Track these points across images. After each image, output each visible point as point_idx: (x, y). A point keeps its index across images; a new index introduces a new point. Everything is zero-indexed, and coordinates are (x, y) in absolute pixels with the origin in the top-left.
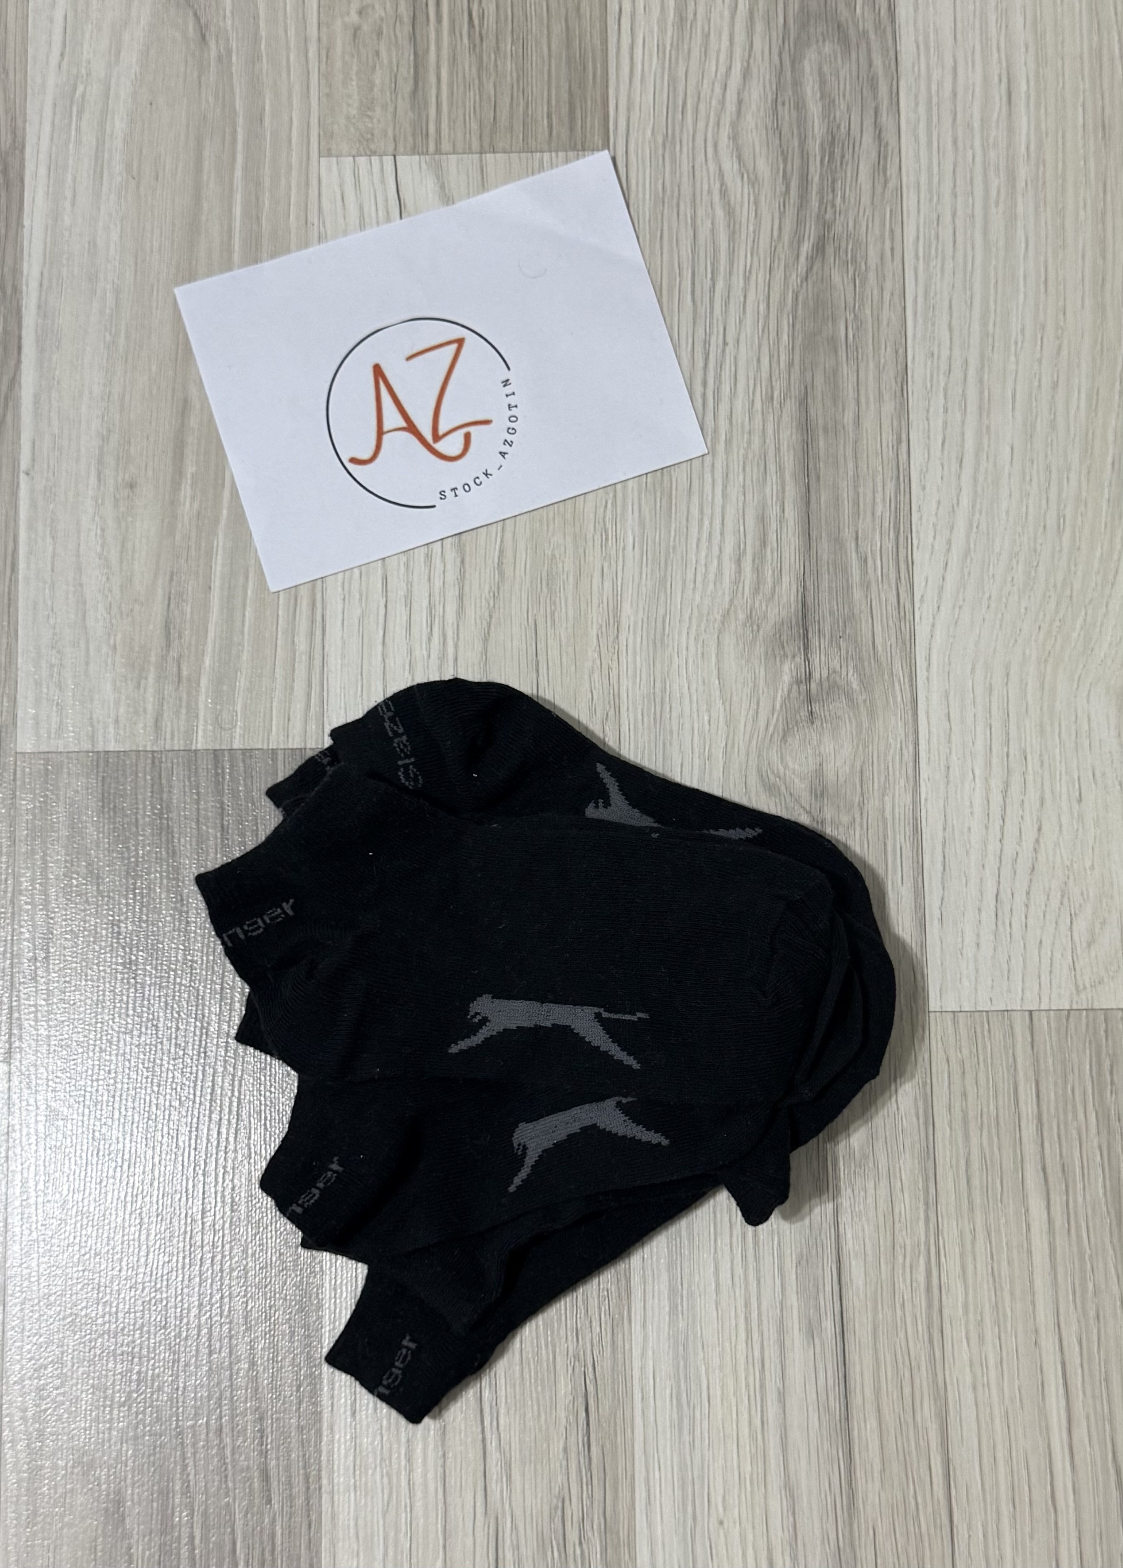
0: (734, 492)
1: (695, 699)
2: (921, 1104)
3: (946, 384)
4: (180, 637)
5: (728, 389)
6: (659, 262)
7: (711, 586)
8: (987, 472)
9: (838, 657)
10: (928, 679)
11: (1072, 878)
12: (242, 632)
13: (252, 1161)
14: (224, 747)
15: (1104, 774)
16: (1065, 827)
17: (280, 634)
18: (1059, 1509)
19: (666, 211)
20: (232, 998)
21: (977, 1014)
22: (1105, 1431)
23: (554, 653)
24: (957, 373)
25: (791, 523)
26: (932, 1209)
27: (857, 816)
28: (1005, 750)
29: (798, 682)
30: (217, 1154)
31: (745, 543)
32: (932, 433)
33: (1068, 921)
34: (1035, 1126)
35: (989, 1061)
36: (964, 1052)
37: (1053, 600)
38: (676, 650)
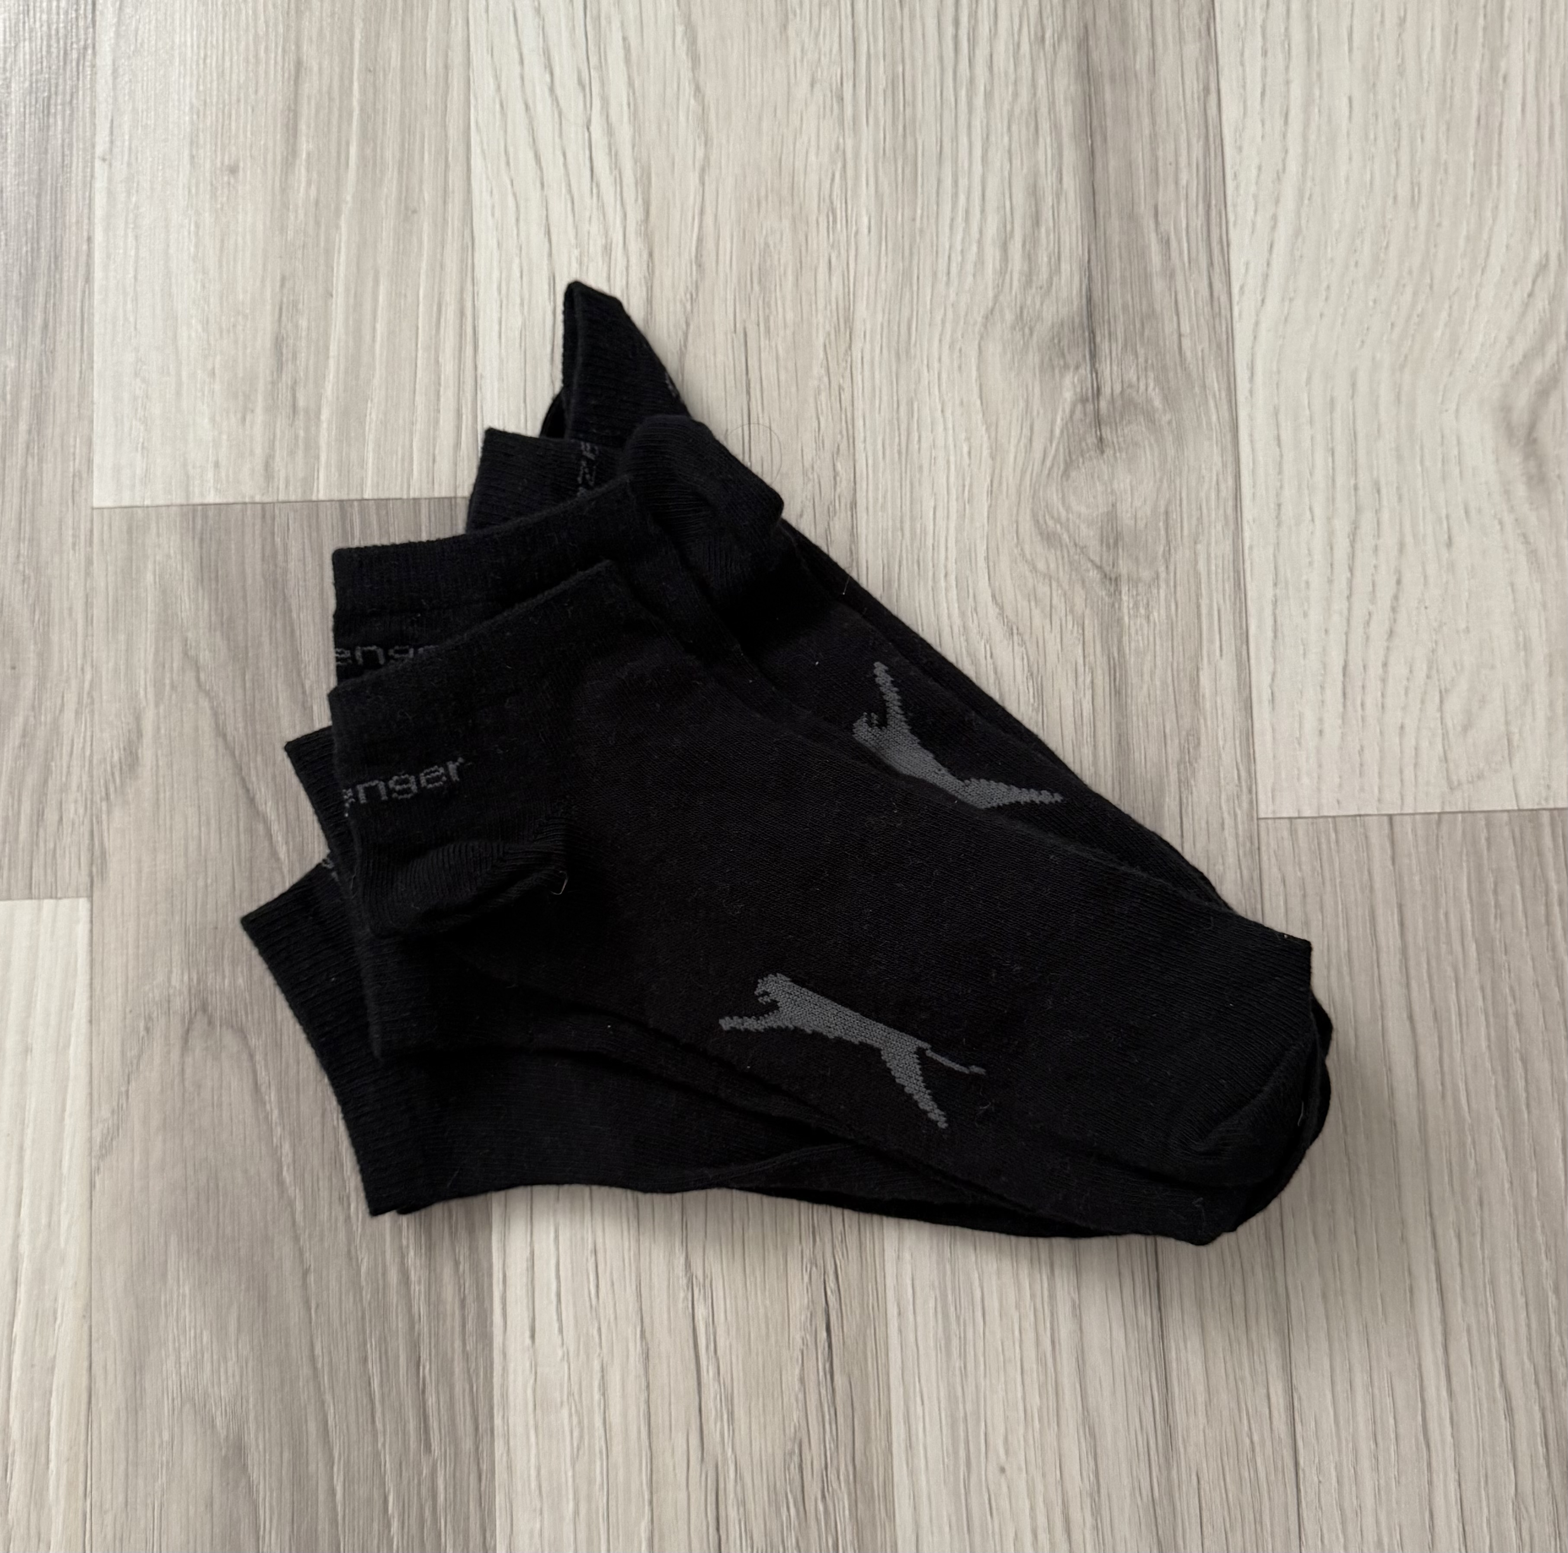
0: (997, 158)
1: (950, 426)
5: (987, 30)
7: (970, 279)
9: (1134, 367)
12: (373, 350)
15: (1479, 510)
18: (1432, 1445)
22: (1490, 1346)
23: (770, 370)
27: (1162, 569)
29: (1084, 400)
31: (1012, 223)
32: (1248, 81)
33: (1437, 699)
34: (1397, 963)
35: (1338, 880)
36: (1304, 867)
37: (1409, 290)
38: (925, 362)
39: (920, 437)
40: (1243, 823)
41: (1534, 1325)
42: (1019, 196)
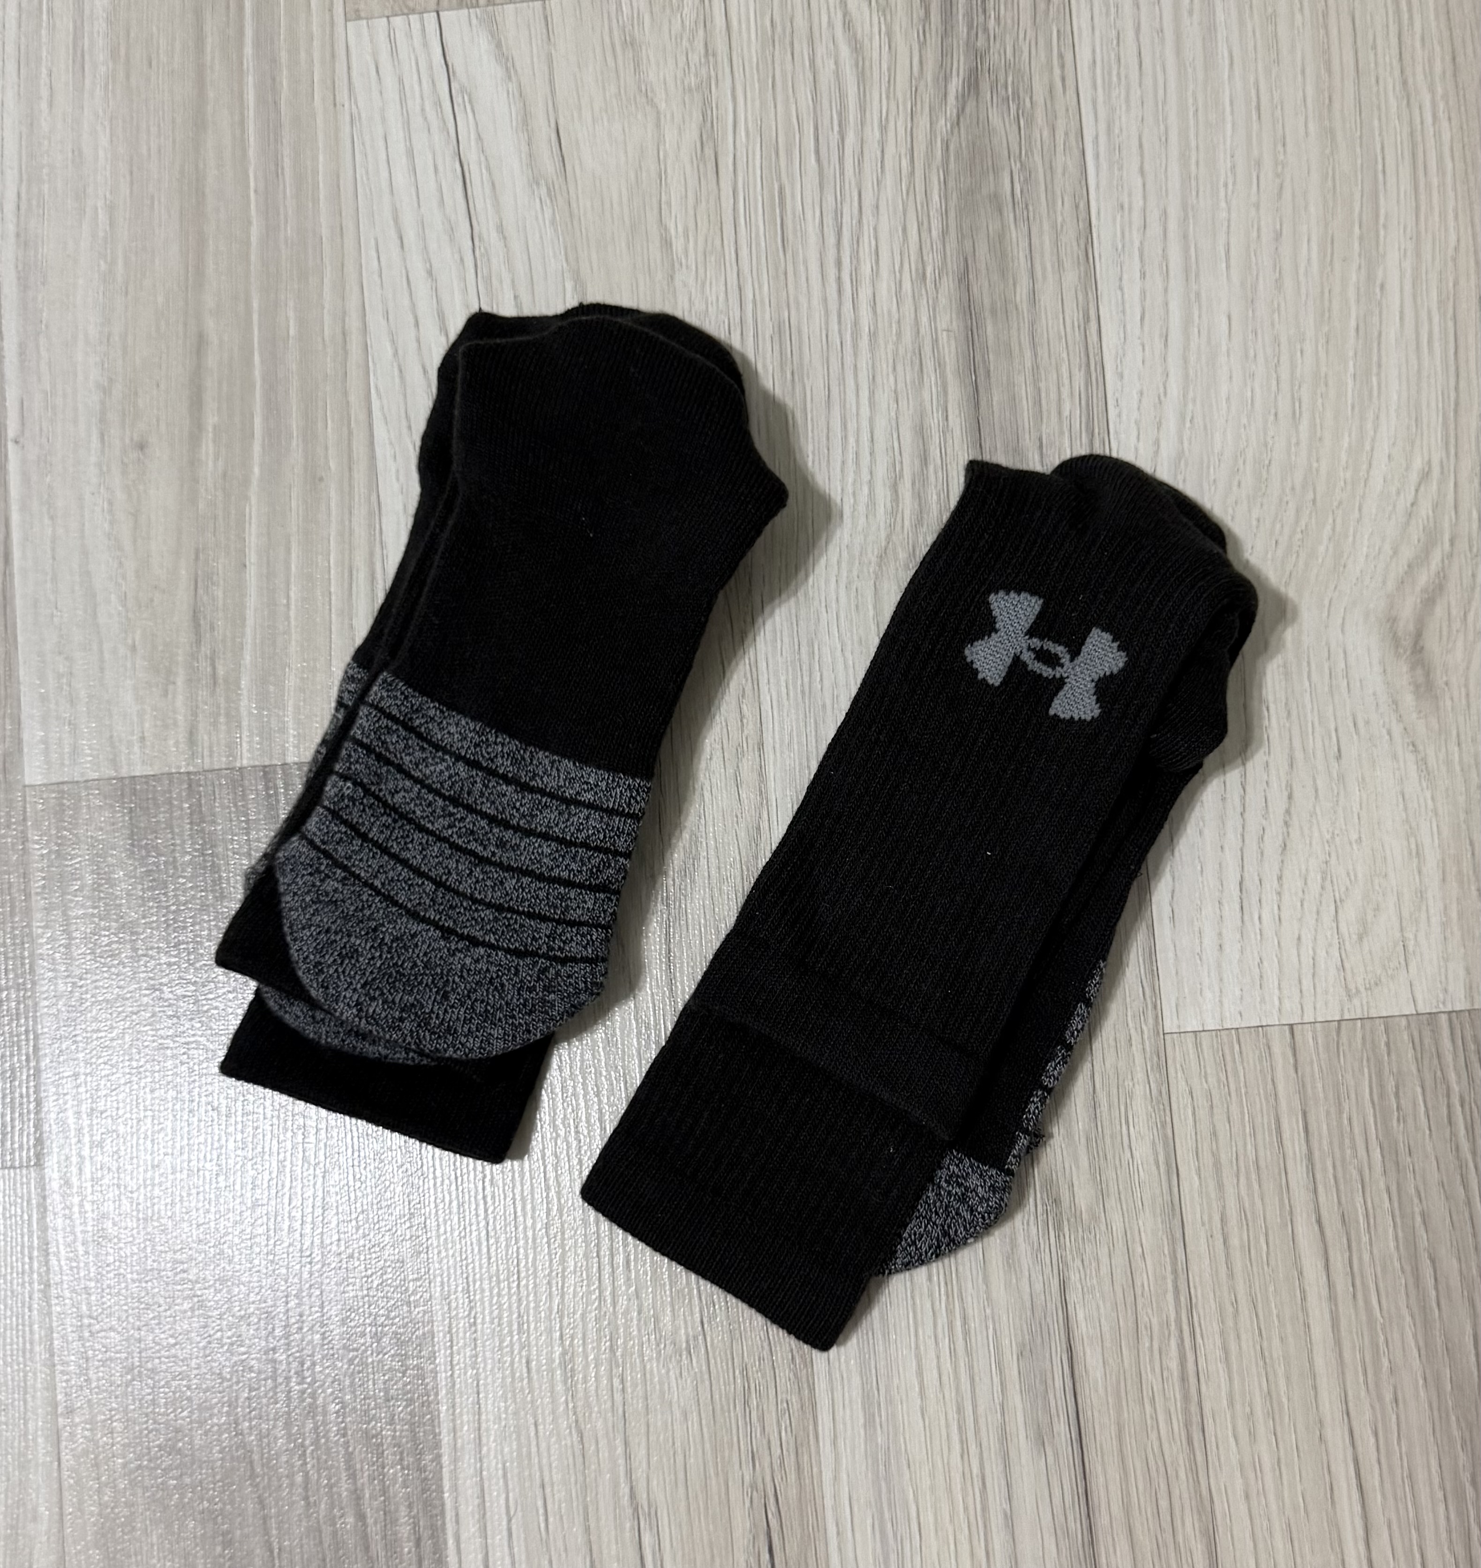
0: (884, 398)
2: (1160, 1150)
3: (1141, 243)
4: (212, 628)
5: (869, 270)
6: (773, 118)
8: (1198, 351)
11: (1333, 855)
12: (288, 618)
14: (275, 762)
15: (1367, 723)
16: (1321, 792)
19: (777, 53)
21: (1224, 1033)
22: (1410, 1540)
24: (1155, 228)
25: (957, 432)
26: (1182, 1278)
31: (902, 463)
32: (1127, 306)
33: (1333, 908)
34: (1305, 1169)
35: (1243, 1091)
36: (1210, 1079)
37: (1292, 506)
38: (823, 604)
39: (821, 676)
40: (1149, 1038)
41: (1453, 1516)
42: (907, 436)
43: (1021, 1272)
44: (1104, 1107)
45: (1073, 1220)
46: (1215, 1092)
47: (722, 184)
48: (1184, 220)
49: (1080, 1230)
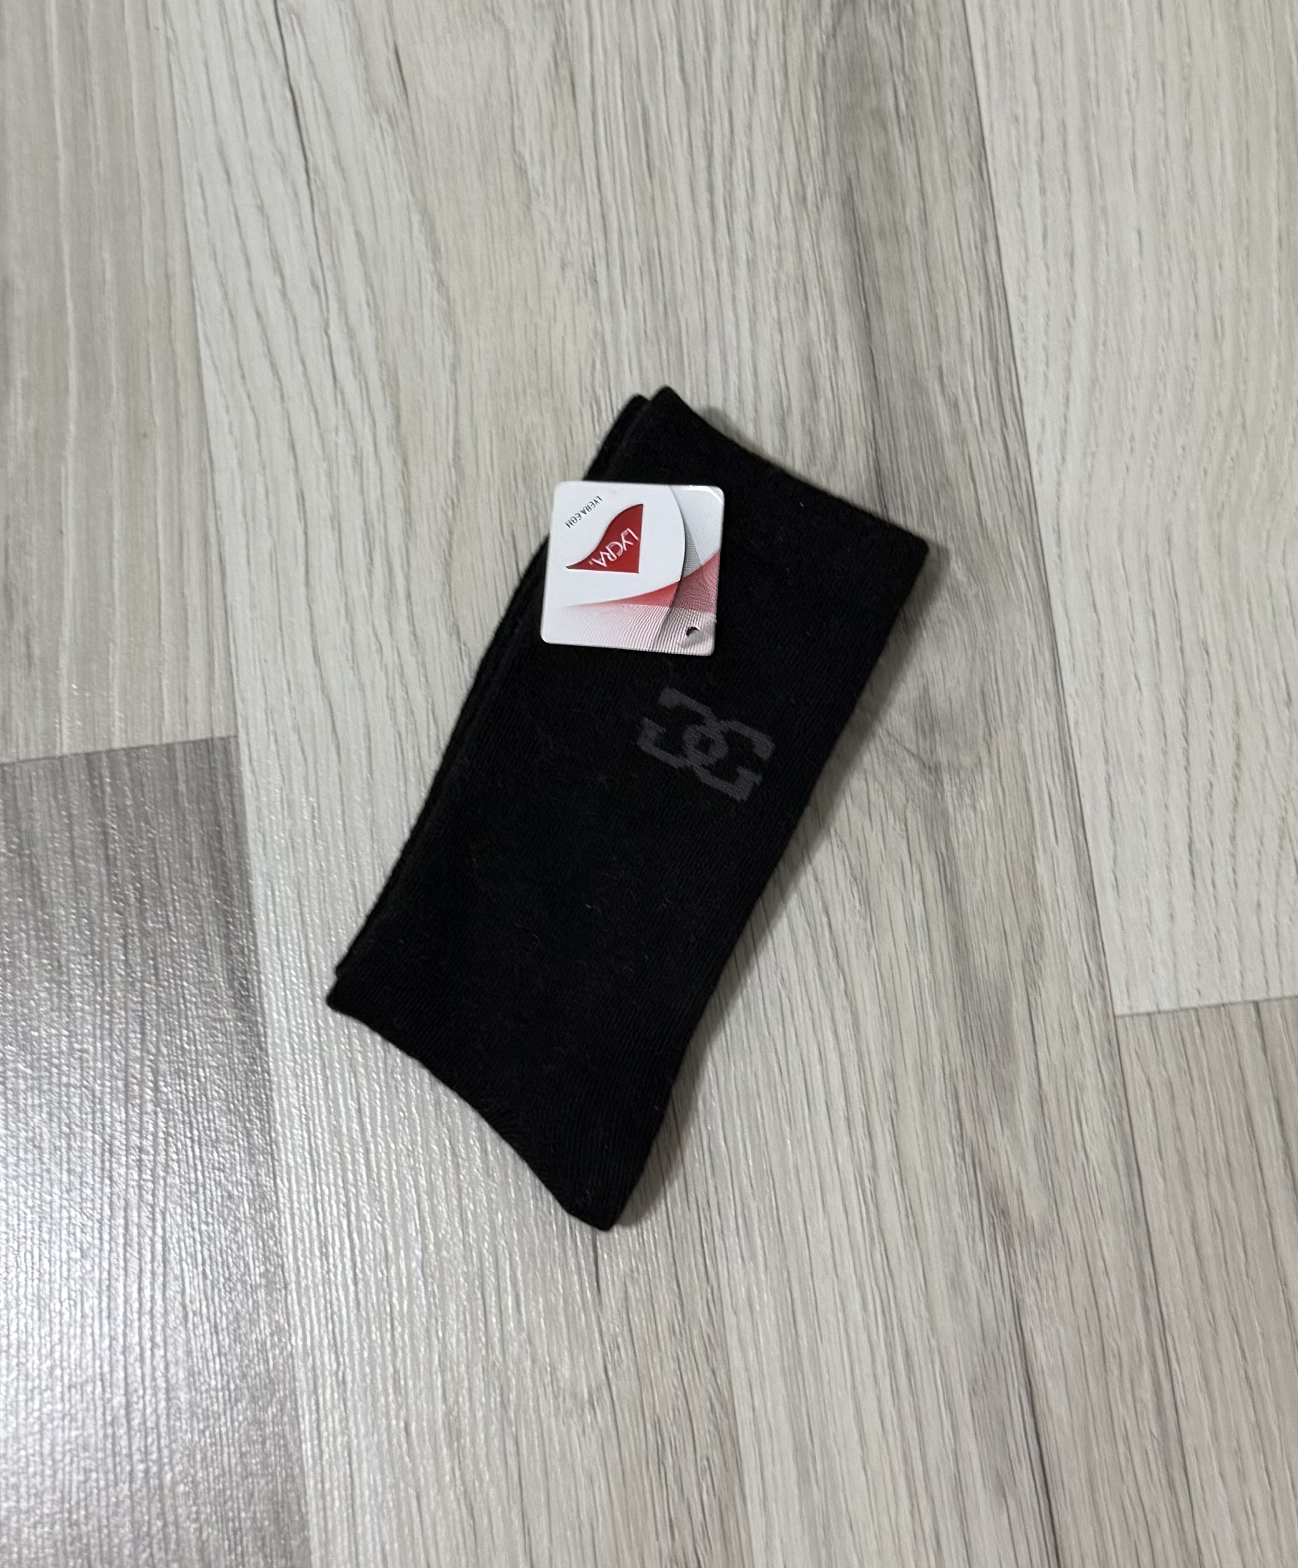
2: (1118, 1148)
4: (26, 603)
6: (632, 34)
8: (1108, 270)
10: (1060, 557)
11: (1292, 810)
13: (190, 1326)
14: (100, 748)
16: (1273, 742)
17: (163, 585)
20: (141, 1097)
21: (1181, 1015)
24: (1054, 141)
25: (849, 364)
26: (1151, 1293)
28: (1178, 643)
30: (140, 1320)
43: (968, 1295)
44: (1053, 1104)
45: (1024, 1234)
46: (1176, 1082)
47: (580, 106)
48: (1085, 130)
49: (1032, 1244)
